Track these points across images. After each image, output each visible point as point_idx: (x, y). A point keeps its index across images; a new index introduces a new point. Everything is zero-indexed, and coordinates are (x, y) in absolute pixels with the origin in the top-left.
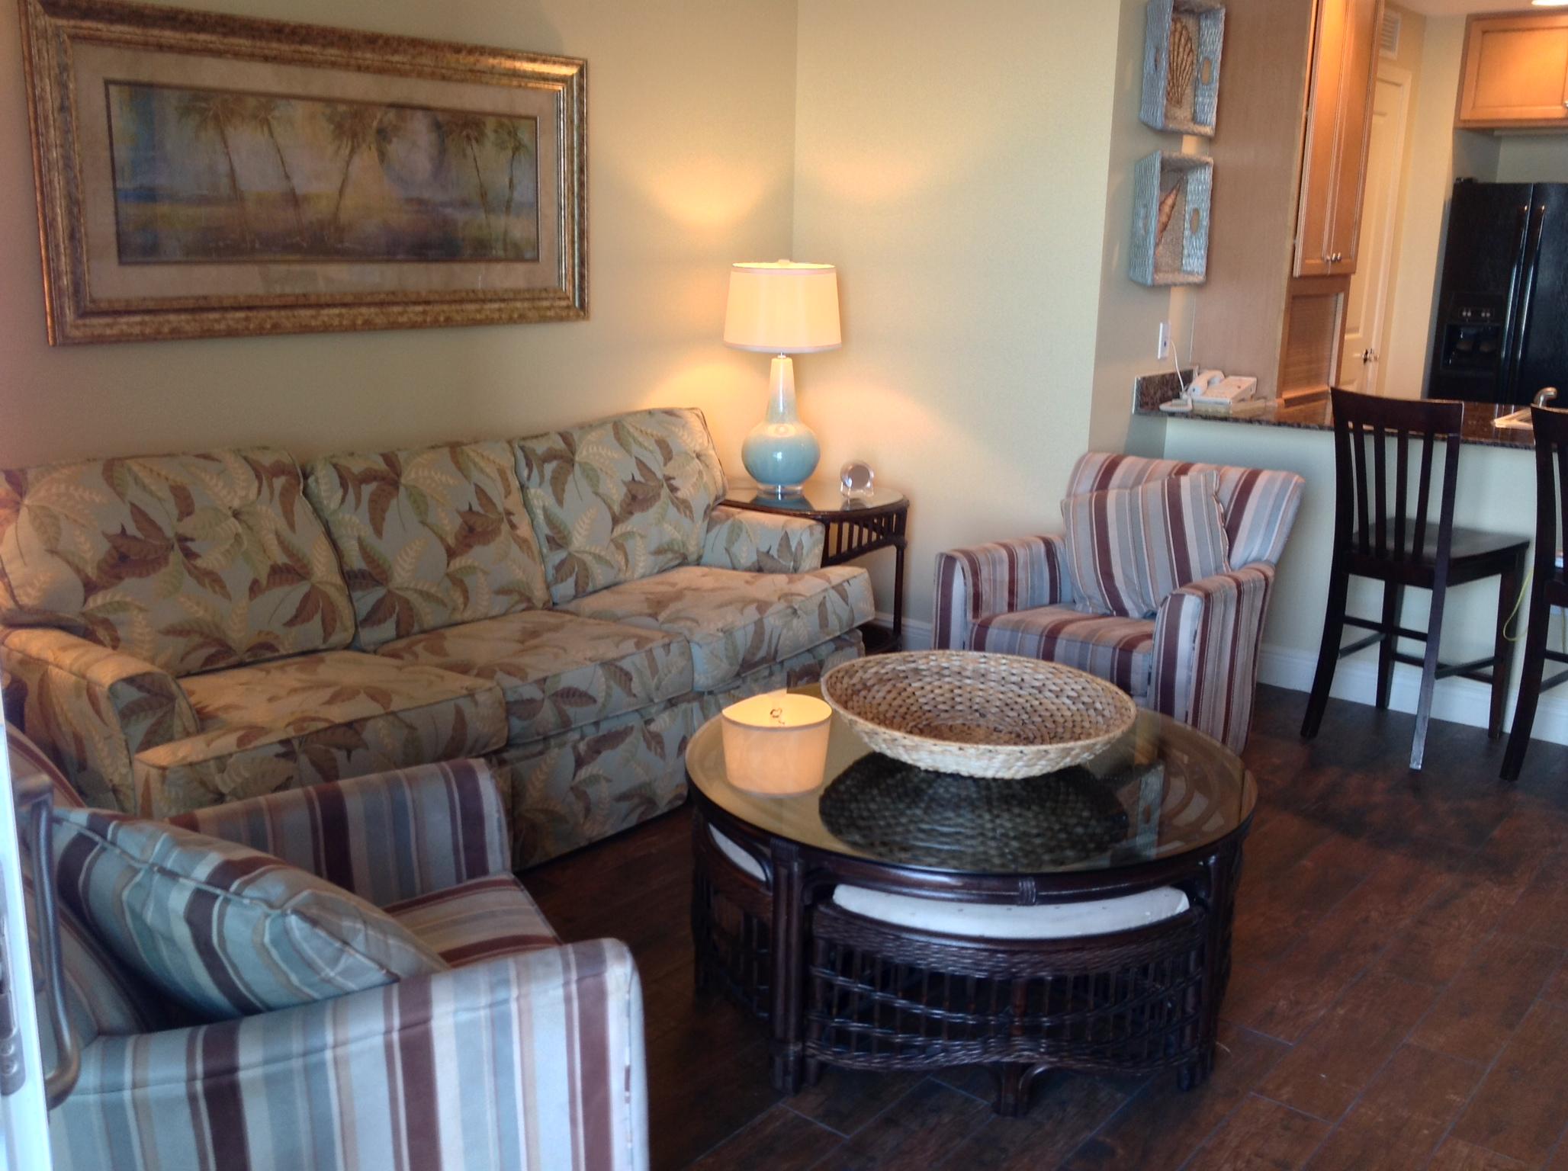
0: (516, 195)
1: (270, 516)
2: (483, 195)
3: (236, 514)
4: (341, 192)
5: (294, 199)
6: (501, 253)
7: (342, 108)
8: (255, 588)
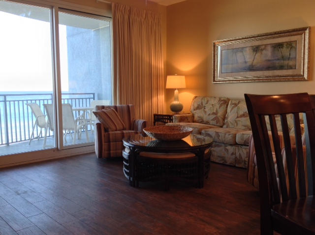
0: (291, 57)
1: (218, 106)
2: (283, 57)
3: (212, 105)
4: (253, 60)
5: (246, 62)
6: (286, 68)
7: (254, 47)
8: (209, 115)
